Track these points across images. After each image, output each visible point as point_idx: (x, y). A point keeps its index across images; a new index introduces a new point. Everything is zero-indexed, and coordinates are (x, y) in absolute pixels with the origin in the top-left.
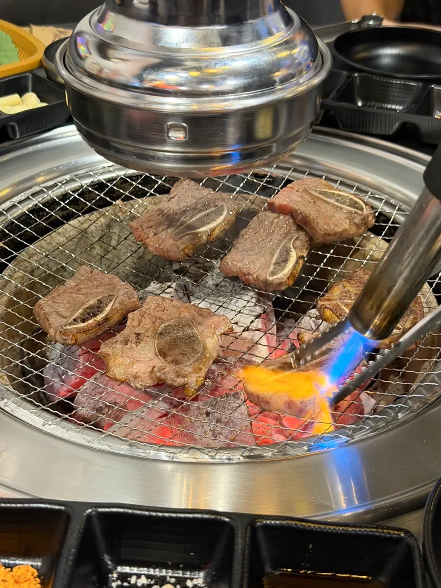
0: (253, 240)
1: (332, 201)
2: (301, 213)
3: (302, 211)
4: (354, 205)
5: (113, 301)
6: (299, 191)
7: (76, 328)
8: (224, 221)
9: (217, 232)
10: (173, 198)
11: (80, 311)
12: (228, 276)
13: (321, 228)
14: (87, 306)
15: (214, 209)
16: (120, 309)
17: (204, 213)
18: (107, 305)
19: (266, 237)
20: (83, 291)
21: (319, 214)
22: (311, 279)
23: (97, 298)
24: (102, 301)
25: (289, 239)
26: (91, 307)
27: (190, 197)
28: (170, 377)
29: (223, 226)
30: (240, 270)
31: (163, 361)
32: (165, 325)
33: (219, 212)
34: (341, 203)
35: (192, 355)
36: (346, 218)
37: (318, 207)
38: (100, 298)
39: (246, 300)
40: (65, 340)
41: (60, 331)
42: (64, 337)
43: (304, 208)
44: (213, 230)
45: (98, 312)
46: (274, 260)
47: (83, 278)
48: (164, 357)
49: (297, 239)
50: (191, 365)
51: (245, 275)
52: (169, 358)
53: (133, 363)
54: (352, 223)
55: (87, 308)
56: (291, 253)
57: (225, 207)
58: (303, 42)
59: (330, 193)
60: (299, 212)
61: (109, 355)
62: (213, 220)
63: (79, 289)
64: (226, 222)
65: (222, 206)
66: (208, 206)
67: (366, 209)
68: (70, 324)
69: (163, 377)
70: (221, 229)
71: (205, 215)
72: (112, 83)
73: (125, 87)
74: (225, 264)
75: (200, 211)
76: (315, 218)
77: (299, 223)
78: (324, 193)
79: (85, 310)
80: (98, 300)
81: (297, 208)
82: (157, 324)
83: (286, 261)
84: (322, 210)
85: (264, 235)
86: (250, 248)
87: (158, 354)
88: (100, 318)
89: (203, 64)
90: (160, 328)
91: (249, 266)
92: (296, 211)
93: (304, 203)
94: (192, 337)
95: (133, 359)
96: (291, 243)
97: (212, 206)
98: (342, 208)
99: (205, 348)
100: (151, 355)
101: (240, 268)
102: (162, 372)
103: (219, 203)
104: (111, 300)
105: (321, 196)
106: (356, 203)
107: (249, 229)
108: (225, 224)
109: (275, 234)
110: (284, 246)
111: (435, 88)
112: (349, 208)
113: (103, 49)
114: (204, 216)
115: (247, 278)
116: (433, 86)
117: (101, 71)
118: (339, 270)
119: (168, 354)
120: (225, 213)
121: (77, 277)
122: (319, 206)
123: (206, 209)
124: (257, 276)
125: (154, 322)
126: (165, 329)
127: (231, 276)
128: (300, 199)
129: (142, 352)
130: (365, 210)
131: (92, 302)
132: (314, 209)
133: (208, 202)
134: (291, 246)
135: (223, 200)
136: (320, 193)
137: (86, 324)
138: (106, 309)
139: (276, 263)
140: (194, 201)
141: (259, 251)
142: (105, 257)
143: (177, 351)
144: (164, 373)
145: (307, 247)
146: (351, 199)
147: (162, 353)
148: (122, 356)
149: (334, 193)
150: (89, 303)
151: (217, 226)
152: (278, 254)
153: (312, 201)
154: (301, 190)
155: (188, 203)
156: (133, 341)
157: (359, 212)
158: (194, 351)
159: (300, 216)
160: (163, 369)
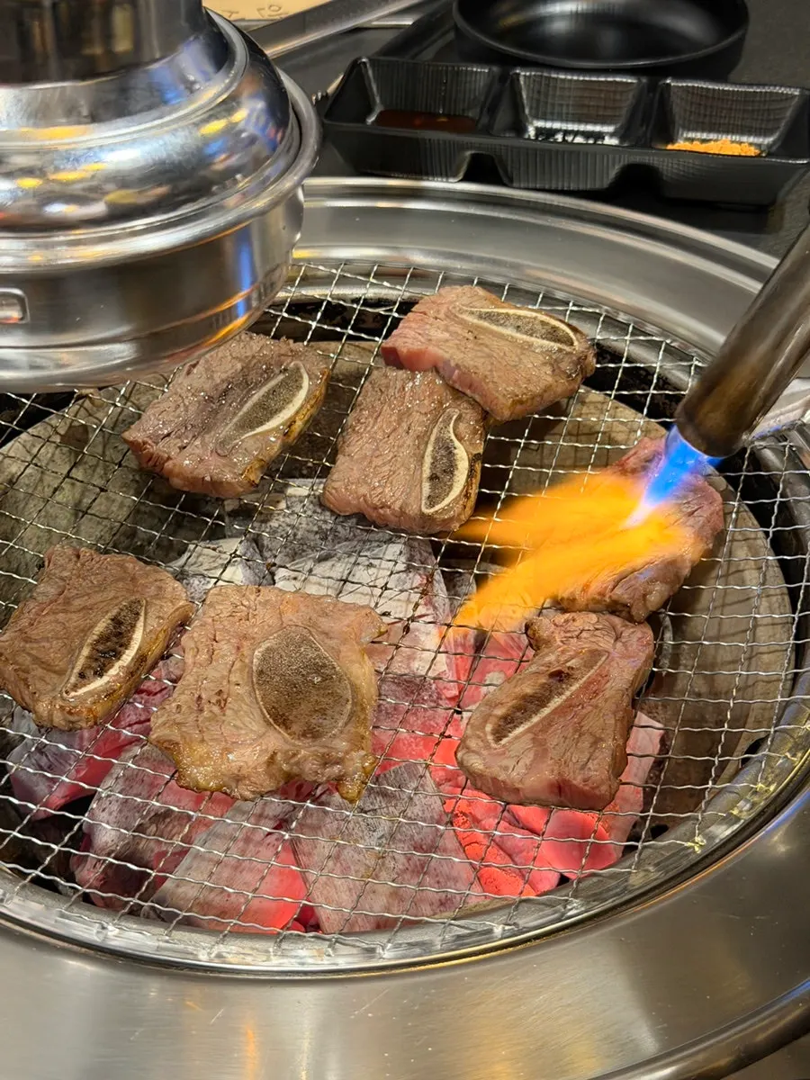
0: (376, 433)
1: (509, 331)
2: (457, 366)
3: (460, 363)
4: (553, 334)
5: (142, 614)
6: (439, 316)
7: (91, 693)
8: (307, 400)
9: (299, 425)
10: (194, 366)
11: (86, 652)
12: (342, 514)
13: (505, 392)
14: (95, 637)
15: (281, 377)
16: (159, 629)
17: (265, 389)
18: (133, 626)
19: (400, 421)
20: (77, 603)
21: (492, 364)
22: (503, 496)
23: (110, 615)
24: (121, 618)
25: (444, 421)
26: (103, 638)
27: (230, 358)
28: (310, 769)
29: (308, 410)
30: (365, 501)
31: (286, 735)
32: (261, 650)
33: (293, 382)
34: (526, 333)
35: (338, 709)
36: (544, 364)
37: (486, 349)
38: (115, 612)
39: (390, 561)
40: (73, 723)
41: (61, 707)
42: (72, 718)
43: (462, 355)
44: (291, 423)
45: (121, 646)
46: (427, 472)
47: (66, 574)
48: (287, 728)
49: (459, 418)
50: (341, 732)
51: (376, 508)
52: (295, 728)
53: (228, 750)
54: (557, 371)
55: (98, 641)
56: (456, 451)
57: (303, 370)
59: (499, 314)
60: (453, 364)
61: (177, 744)
62: (288, 401)
63: (67, 602)
64: (312, 402)
65: (298, 369)
66: (268, 374)
67: (577, 340)
68: (75, 687)
69: (295, 770)
70: (306, 418)
71: (268, 393)
74: (334, 491)
75: (258, 385)
76: (487, 373)
77: (457, 386)
78: (488, 317)
79: (94, 647)
80: (112, 620)
81: (447, 356)
82: (246, 651)
83: (450, 469)
84: (495, 355)
85: (393, 418)
86: (374, 450)
87: (271, 720)
88: (130, 659)
90: (255, 660)
91: (380, 490)
92: (447, 362)
93: (458, 342)
94: (321, 666)
95: (226, 741)
96: (451, 431)
97: (277, 371)
98: (531, 345)
99: (355, 689)
100: (256, 725)
101: (365, 496)
102: (293, 761)
103: (288, 364)
104: (138, 614)
105: (486, 324)
106: (555, 329)
107: (361, 410)
108: (312, 407)
109: (414, 413)
110: (437, 439)
111: (672, 84)
112: (546, 342)
114: (267, 396)
115: (380, 514)
116: (668, 81)
118: (551, 471)
119: (290, 718)
120: (306, 383)
121: (55, 574)
122: (487, 346)
123: (268, 380)
124: (401, 508)
125: (238, 648)
126: (264, 659)
127: (347, 514)
128: (447, 335)
129: (238, 723)
130: (576, 343)
131: (101, 626)
132: (479, 354)
133: (266, 364)
134: (453, 437)
135: (295, 355)
136: (480, 317)
137: (105, 679)
138: (134, 636)
139: (433, 478)
140: (239, 366)
141: (391, 455)
142: (89, 511)
143: (305, 707)
144: (297, 763)
145: (481, 434)
146: (543, 323)
147: (279, 717)
148: (203, 741)
149: (508, 314)
150: (97, 629)
151: (297, 413)
152: (430, 457)
153: (470, 336)
154: (442, 315)
155: (226, 372)
156: (214, 701)
157: (568, 349)
158: (338, 699)
159: (457, 372)
160: (294, 755)
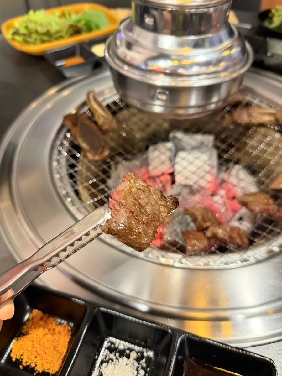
58: (238, 45)
72: (130, 65)
73: (138, 68)
89: (181, 58)
113: (129, 46)
117: (125, 57)
